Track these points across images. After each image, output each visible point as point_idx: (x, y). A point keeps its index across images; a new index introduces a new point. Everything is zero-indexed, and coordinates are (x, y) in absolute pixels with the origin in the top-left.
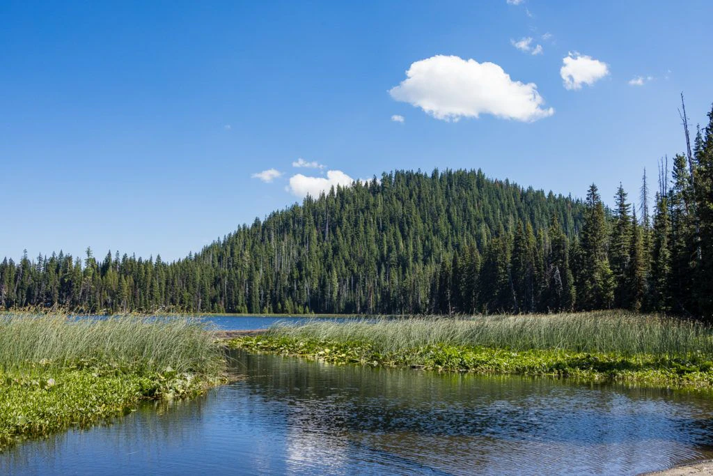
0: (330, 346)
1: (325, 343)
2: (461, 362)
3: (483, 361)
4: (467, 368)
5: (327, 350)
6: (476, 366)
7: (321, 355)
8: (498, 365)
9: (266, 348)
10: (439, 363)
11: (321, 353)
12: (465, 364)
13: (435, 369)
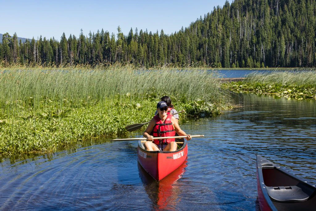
0: (291, 88)
1: (287, 86)
5: (290, 91)
7: (285, 94)
9: (246, 89)
11: (286, 92)
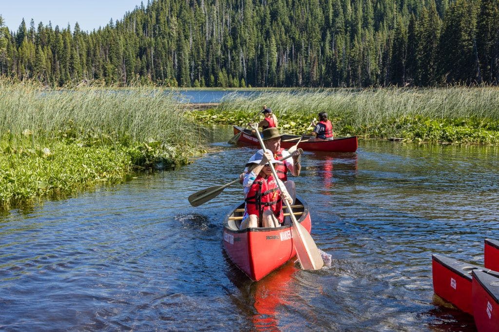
2: (443, 135)
3: (467, 134)
4: (450, 141)
5: (293, 124)
6: (459, 139)
7: (286, 128)
8: (483, 138)
10: (418, 135)
11: (287, 126)
12: (447, 137)
13: (415, 142)
